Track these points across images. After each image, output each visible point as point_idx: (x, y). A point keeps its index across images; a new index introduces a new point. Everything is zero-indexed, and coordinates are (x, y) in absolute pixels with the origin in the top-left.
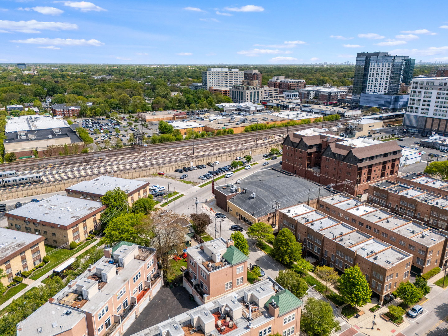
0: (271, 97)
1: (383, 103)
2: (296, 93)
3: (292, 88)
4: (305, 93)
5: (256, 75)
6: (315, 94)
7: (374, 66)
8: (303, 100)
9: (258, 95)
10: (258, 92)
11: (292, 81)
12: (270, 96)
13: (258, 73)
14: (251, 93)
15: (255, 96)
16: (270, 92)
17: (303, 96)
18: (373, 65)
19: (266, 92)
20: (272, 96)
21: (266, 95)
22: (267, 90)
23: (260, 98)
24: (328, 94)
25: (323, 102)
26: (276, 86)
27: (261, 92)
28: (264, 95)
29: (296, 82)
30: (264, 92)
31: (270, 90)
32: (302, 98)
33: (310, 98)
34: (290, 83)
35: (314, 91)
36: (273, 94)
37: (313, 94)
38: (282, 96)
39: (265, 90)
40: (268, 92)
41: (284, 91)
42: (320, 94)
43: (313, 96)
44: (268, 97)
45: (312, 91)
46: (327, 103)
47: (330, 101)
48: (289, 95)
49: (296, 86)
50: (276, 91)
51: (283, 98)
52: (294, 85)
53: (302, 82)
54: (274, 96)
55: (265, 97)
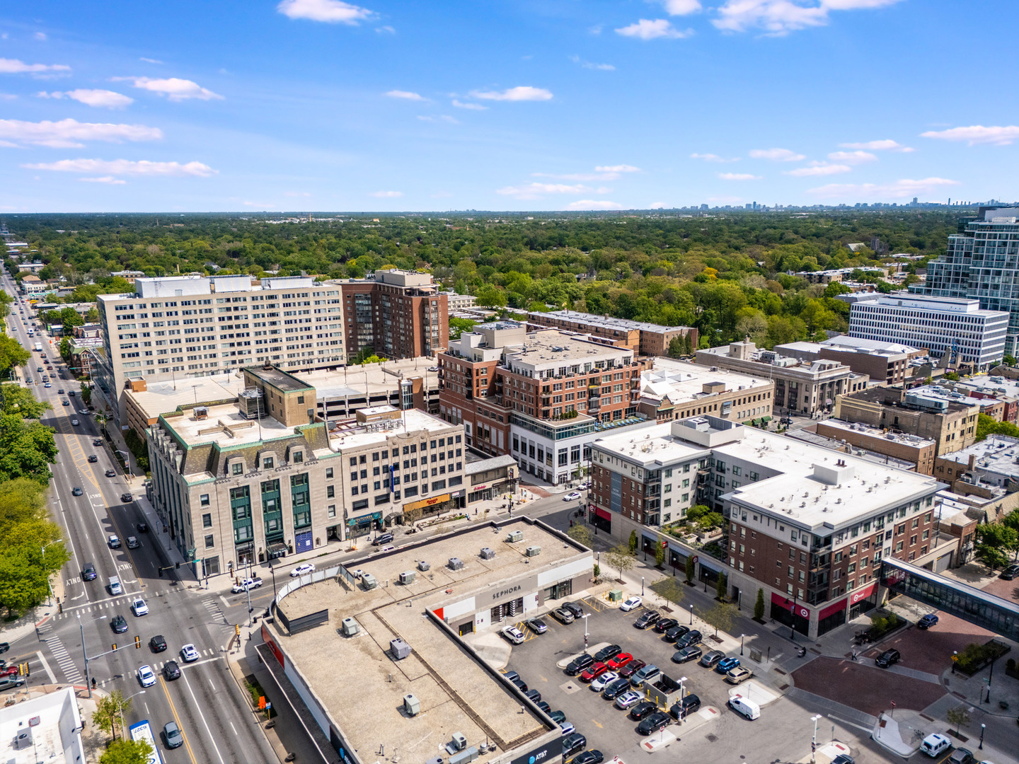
0: (412, 491)
2: (580, 441)
3: (554, 407)
5: (416, 301)
6: (700, 480)
8: (617, 518)
9: (303, 500)
10: (301, 481)
11: (559, 361)
12: (402, 487)
13: (429, 288)
14: (241, 494)
15: (274, 510)
16: (401, 459)
19: (370, 465)
20: (419, 483)
21: (371, 487)
22: (375, 451)
23: (327, 510)
24: (805, 543)
25: (768, 591)
26: (475, 383)
27: (330, 476)
28: (355, 491)
29: (582, 370)
30: (354, 469)
31: (401, 451)
32: (609, 507)
33: (668, 517)
34: (545, 376)
35: (692, 467)
36: (429, 466)
37: (686, 485)
38: (497, 470)
39: (357, 455)
40: (385, 462)
41: (516, 422)
42: (739, 520)
43: (685, 496)
44: (388, 495)
45: (675, 472)
46: (804, 613)
47: (823, 597)
48: (541, 452)
49: (581, 395)
50: (446, 449)
51: (503, 479)
52: (569, 390)
53: (620, 367)
54: (430, 480)
55: (366, 501)
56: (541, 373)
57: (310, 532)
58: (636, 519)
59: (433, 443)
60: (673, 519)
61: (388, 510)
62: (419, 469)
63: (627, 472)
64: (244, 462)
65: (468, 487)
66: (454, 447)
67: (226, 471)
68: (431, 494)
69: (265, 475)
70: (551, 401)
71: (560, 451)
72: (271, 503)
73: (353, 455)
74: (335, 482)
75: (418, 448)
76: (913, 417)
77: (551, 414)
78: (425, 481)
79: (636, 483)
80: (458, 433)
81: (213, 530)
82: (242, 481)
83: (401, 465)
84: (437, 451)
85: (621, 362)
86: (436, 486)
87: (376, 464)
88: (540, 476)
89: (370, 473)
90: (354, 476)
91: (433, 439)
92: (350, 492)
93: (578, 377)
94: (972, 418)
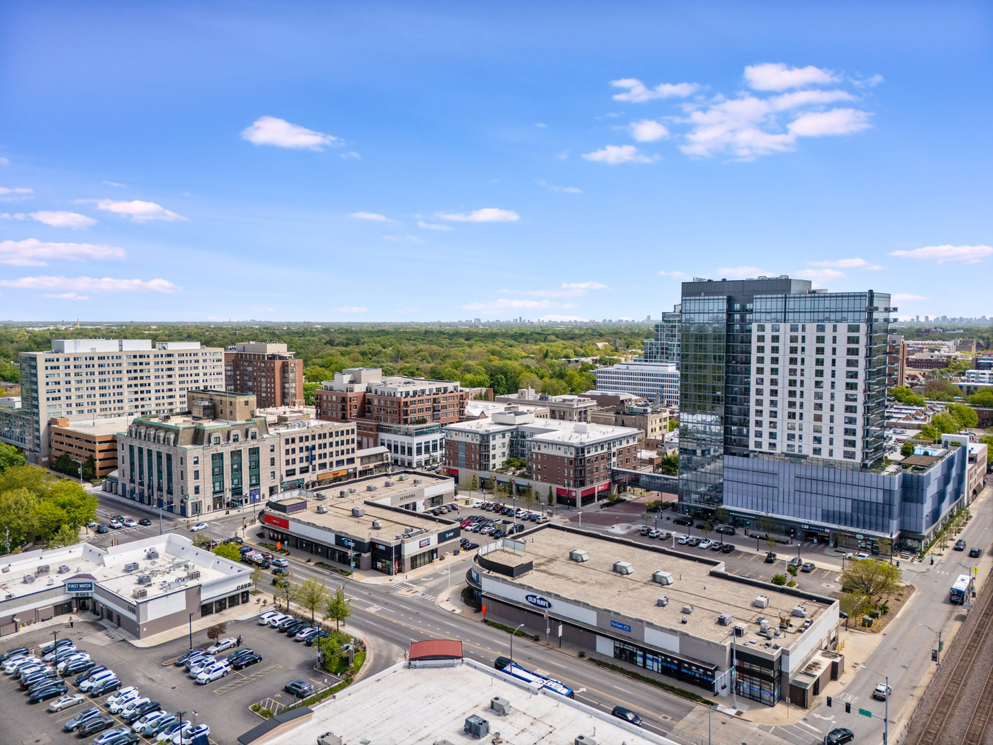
0: (323, 466)
1: (846, 506)
2: (430, 438)
3: (411, 416)
4: (468, 445)
5: (278, 363)
6: (512, 444)
7: (775, 339)
8: (464, 473)
9: (255, 466)
10: (254, 452)
11: (411, 389)
12: (317, 462)
13: (287, 354)
14: (218, 457)
15: (237, 471)
16: (317, 442)
17: (462, 455)
18: (768, 334)
19: (297, 445)
20: (327, 460)
21: (297, 461)
22: (301, 435)
23: (270, 474)
24: (571, 454)
25: (555, 487)
26: (349, 407)
27: (272, 450)
28: (287, 462)
29: (427, 393)
30: (288, 447)
31: (317, 437)
32: (457, 466)
33: (494, 465)
34: (404, 395)
35: (506, 435)
36: (334, 449)
37: (504, 447)
38: (376, 455)
39: (290, 437)
40: (307, 444)
41: (383, 430)
42: (536, 450)
43: (504, 453)
44: (308, 467)
45: (497, 437)
46: (573, 494)
47: (582, 484)
48: (403, 448)
49: (428, 409)
50: (345, 438)
51: (381, 463)
52: (420, 406)
53: (452, 392)
54: (335, 459)
55: (294, 470)
56: (401, 393)
57: (259, 490)
58: (475, 469)
59: (337, 432)
60: (497, 467)
61: (309, 477)
62: (328, 450)
63: (469, 440)
64: (221, 436)
65: (358, 466)
66: (350, 437)
67: (209, 442)
68: (335, 469)
69: (233, 446)
70: (409, 412)
71: (417, 444)
72: (235, 466)
73: (287, 437)
74: (275, 455)
75: (328, 435)
76: (632, 419)
77: (409, 421)
78: (331, 459)
79: (475, 444)
80: (352, 427)
81: (200, 483)
82: (220, 449)
83: (317, 447)
84: (339, 439)
85: (453, 390)
86: (340, 463)
87: (301, 445)
88: (403, 464)
89: (297, 450)
90: (287, 452)
91: (337, 430)
92: (284, 463)
93: (425, 397)
94: (665, 419)
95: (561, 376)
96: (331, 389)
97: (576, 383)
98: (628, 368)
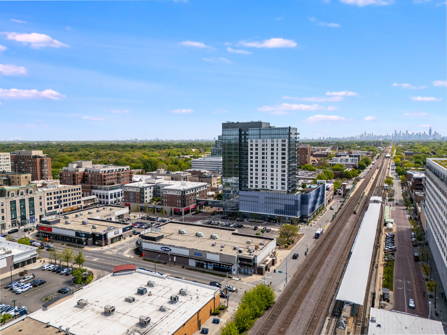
0: (65, 205)
1: (282, 208)
2: (116, 191)
3: (107, 182)
4: (134, 193)
5: (38, 160)
6: (154, 191)
7: (257, 145)
8: (132, 205)
9: (32, 206)
10: (31, 199)
11: (106, 169)
12: (63, 203)
13: (43, 155)
14: (13, 203)
15: (23, 209)
16: (62, 194)
17: (132, 197)
18: (254, 144)
19: (53, 196)
20: (68, 202)
21: (53, 203)
22: (54, 191)
23: (40, 210)
24: (180, 194)
25: (173, 208)
26: (76, 179)
27: (40, 199)
28: (48, 204)
29: (114, 171)
30: (48, 197)
31: (62, 192)
32: (130, 202)
33: (146, 201)
34: (103, 172)
35: (152, 188)
36: (71, 197)
37: (151, 193)
38: (91, 200)
39: (49, 192)
40: (58, 195)
41: (93, 189)
42: (165, 193)
43: (151, 196)
44: (58, 206)
45: (147, 189)
46: (181, 210)
47: (185, 206)
48: (104, 196)
49: (115, 178)
50: (76, 192)
51: (93, 203)
52: (111, 177)
53: (126, 171)
55: (52, 207)
56: (102, 171)
57: (34, 217)
58: (138, 203)
59: (72, 190)
60: (148, 202)
61: (59, 210)
62: (68, 198)
63: (135, 191)
64: (14, 193)
65: (83, 204)
66: (78, 191)
67: (9, 195)
68: (72, 206)
69: (21, 197)
70: (106, 180)
71: (110, 194)
72: (22, 207)
73: (48, 192)
74: (42, 200)
75: (67, 191)
76: (206, 180)
77: (106, 184)
78: (70, 202)
79: (137, 192)
80: (79, 187)
81: (4, 214)
82: (14, 199)
83: (62, 196)
84: (73, 192)
85: (126, 170)
86: (74, 203)
87: (55, 196)
88: (104, 203)
89: (53, 198)
90: (48, 199)
91: (72, 188)
92: (47, 204)
93: (113, 173)
94: (219, 179)
95: (176, 163)
96: (67, 171)
97: (182, 166)
98: (204, 159)
